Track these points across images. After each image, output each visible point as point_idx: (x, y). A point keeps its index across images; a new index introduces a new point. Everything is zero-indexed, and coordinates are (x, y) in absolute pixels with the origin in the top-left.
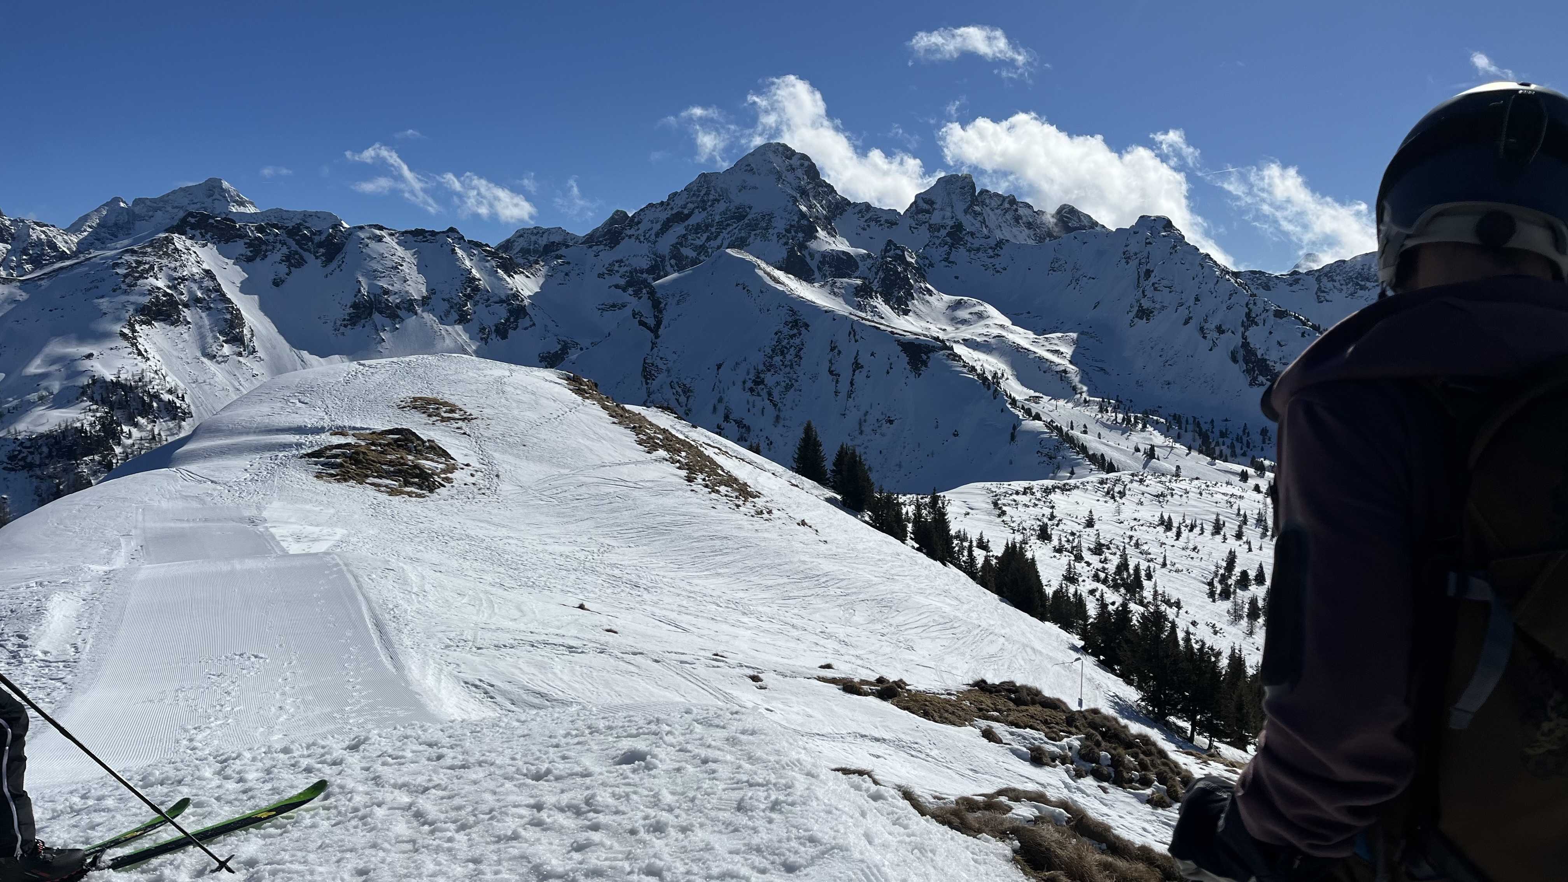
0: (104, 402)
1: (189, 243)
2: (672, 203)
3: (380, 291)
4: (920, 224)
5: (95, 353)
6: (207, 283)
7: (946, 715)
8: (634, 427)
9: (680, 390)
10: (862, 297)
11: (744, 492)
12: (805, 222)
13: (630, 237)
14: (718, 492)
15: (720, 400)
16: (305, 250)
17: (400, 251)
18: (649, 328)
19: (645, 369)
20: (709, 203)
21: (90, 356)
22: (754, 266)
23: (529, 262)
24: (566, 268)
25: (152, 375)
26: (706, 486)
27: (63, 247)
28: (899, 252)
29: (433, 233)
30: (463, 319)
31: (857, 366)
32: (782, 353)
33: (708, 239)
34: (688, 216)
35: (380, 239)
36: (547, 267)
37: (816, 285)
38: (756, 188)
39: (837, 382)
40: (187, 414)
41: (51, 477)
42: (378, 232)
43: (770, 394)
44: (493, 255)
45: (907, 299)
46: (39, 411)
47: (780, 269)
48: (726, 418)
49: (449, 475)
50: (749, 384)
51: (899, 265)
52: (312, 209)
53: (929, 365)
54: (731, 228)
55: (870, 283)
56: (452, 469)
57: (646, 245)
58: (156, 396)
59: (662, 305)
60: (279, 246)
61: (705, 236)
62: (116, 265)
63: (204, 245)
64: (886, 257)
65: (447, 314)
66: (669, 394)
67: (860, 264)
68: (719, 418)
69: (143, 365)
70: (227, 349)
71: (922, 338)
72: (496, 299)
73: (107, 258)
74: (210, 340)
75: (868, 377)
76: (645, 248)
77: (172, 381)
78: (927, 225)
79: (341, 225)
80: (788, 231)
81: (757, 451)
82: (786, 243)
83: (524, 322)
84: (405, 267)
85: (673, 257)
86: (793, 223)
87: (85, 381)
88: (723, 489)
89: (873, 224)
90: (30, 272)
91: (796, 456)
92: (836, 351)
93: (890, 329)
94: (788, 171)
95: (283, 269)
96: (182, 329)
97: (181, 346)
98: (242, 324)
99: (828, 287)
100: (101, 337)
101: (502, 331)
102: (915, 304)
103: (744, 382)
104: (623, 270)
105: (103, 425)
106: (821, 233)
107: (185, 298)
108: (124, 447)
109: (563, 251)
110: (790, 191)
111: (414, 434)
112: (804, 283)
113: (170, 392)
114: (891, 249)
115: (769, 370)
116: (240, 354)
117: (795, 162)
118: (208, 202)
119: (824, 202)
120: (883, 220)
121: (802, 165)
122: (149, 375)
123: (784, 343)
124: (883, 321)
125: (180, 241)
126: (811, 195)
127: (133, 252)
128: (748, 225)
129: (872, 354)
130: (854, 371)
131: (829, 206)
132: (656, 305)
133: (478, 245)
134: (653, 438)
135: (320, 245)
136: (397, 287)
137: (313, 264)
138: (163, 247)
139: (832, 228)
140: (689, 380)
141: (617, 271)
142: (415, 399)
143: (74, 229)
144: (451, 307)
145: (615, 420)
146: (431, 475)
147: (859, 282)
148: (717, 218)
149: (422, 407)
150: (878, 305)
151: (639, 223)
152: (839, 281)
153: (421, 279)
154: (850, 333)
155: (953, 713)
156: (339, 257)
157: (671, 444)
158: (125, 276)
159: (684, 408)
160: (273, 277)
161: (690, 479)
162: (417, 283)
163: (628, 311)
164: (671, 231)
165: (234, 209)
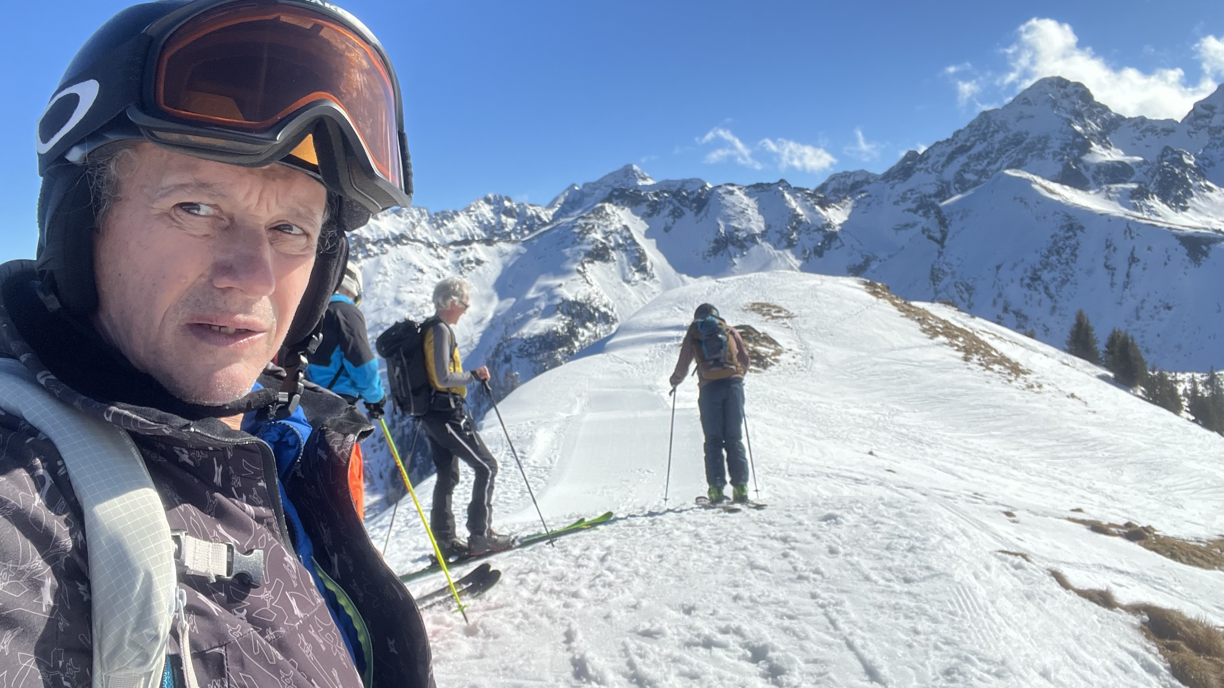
0: (569, 313)
1: (614, 208)
2: (956, 139)
3: (732, 230)
4: (1199, 128)
5: (564, 283)
6: (625, 234)
7: (1194, 558)
8: (919, 320)
9: (963, 289)
10: (1137, 198)
11: (1016, 369)
12: (1079, 140)
13: (920, 170)
14: (992, 369)
15: (1000, 295)
16: (683, 206)
17: (746, 200)
18: (937, 241)
19: (932, 273)
20: (990, 135)
21: (560, 285)
22: (1029, 182)
23: (839, 198)
24: (868, 200)
25: (595, 296)
26: (982, 365)
27: (545, 219)
28: (1177, 156)
29: (769, 185)
30: (790, 245)
31: (1133, 260)
32: (1058, 253)
33: (989, 164)
34: (970, 148)
35: (732, 193)
36: (853, 201)
37: (1091, 192)
38: (1033, 117)
39: (1113, 275)
40: (615, 320)
41: (541, 361)
42: (730, 188)
43: (1046, 288)
44: (812, 196)
45: (1185, 197)
46: (534, 321)
47: (1054, 181)
48: (1006, 310)
49: (777, 357)
50: (1027, 281)
51: (1177, 167)
52: (687, 177)
53: (1210, 255)
54: (1009, 152)
55: (1146, 186)
56: (779, 352)
57: (934, 175)
58: (597, 309)
59: (947, 222)
60: (667, 204)
61: (986, 162)
62: (574, 227)
63: (623, 209)
64: (1162, 161)
65: (779, 241)
66: (953, 291)
67: (1136, 170)
68: (999, 310)
69: (590, 290)
70: (637, 276)
71: (1203, 231)
72: (814, 228)
73: (569, 223)
74: (627, 271)
75: (1144, 269)
76: (932, 178)
77: (606, 299)
78: (1207, 129)
79: (706, 186)
80: (1063, 149)
81: (1031, 335)
82: (1062, 160)
83: (836, 244)
84: (749, 211)
85: (957, 182)
86: (1068, 142)
87: (558, 301)
88: (996, 367)
89: (1149, 134)
90: (528, 235)
91: (1069, 339)
92: (1112, 248)
93: (1167, 226)
94: (1063, 98)
95: (670, 220)
96: (611, 264)
97: (611, 276)
98: (645, 259)
99: (1103, 194)
100: (566, 273)
101: (819, 252)
102: (1195, 201)
103: (1022, 280)
104: (914, 196)
105: (569, 328)
106: (1096, 147)
107: (612, 244)
108: (580, 342)
109: (865, 187)
110: (1064, 115)
111: (753, 329)
112: (1079, 192)
113: (605, 306)
114: (1168, 154)
115: (1045, 268)
116: (645, 279)
117: (1069, 90)
118: (625, 180)
119: (1099, 120)
120: (1159, 129)
121: (1077, 91)
122: (593, 296)
123: (1060, 244)
124: (1160, 219)
125: (609, 208)
126: (1085, 115)
127: (583, 218)
128: (1025, 148)
129: (1149, 249)
130: (1130, 265)
131: (1104, 124)
132: (943, 222)
133: (800, 190)
134: (934, 327)
135: (694, 201)
136: (744, 225)
137: (689, 214)
138: (599, 212)
139: (1108, 142)
140: (971, 280)
141: (910, 198)
142: (754, 304)
143: (551, 206)
144: (782, 237)
145: (903, 314)
146: (764, 357)
147: (1134, 186)
148: (997, 146)
149: (759, 309)
150: (1155, 205)
151: (928, 158)
152: (1113, 187)
153: (761, 218)
154: (1125, 232)
155: (1202, 558)
156: (705, 208)
157: (949, 331)
158: (579, 233)
159: (967, 303)
160: (663, 226)
161: (966, 359)
162: (758, 221)
163: (918, 229)
164: (955, 162)
165: (640, 183)
